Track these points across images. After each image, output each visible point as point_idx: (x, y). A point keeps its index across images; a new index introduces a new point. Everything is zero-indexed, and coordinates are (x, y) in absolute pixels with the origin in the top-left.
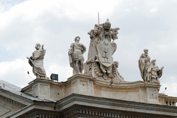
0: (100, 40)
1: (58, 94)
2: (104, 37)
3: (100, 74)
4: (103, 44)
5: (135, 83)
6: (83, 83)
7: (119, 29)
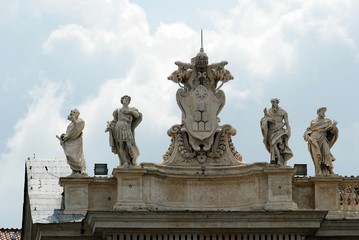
0: (190, 88)
1: (109, 199)
2: (198, 82)
3: (188, 155)
4: (195, 97)
5: (251, 166)
6: (130, 182)
7: (227, 63)
